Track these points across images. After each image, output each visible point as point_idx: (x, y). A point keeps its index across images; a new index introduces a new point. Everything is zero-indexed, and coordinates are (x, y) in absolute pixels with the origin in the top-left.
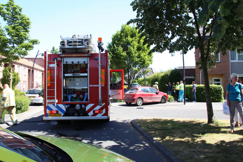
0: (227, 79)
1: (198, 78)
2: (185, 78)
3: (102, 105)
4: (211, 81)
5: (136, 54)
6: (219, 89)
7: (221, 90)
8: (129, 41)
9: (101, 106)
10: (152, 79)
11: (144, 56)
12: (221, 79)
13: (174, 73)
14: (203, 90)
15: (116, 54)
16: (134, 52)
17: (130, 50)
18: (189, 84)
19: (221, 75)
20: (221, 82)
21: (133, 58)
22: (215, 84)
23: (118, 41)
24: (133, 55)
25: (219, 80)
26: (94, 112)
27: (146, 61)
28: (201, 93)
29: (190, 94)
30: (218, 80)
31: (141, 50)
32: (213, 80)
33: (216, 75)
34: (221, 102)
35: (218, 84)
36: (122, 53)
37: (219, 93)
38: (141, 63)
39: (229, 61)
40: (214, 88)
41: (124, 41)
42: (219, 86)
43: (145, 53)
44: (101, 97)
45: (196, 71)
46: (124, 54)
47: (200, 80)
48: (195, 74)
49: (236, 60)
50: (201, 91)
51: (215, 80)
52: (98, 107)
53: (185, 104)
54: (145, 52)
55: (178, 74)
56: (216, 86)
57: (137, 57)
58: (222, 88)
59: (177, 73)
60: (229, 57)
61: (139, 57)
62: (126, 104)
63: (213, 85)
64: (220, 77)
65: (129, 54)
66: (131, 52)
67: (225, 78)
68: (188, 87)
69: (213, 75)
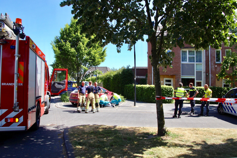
0: (178, 80)
1: (150, 79)
2: (136, 77)
3: (18, 111)
4: (162, 82)
5: (86, 51)
6: (170, 90)
7: (172, 91)
8: (79, 37)
9: (18, 113)
10: (105, 78)
11: (95, 53)
12: (172, 80)
13: (126, 72)
14: (154, 90)
15: (64, 50)
16: (84, 48)
17: (80, 46)
18: (141, 84)
19: (172, 76)
20: (172, 83)
21: (82, 55)
22: (166, 85)
23: (67, 36)
24: (82, 51)
25: (171, 80)
26: (6, 120)
27: (97, 59)
28: (152, 94)
29: (141, 94)
30: (169, 81)
31: (92, 47)
32: (165, 81)
33: (168, 76)
34: (171, 103)
35: (170, 85)
36: (70, 49)
37: (170, 94)
38: (91, 61)
39: (180, 62)
40: (165, 89)
41: (73, 36)
42: (170, 87)
43: (96, 51)
44: (16, 99)
45: (148, 71)
46: (73, 50)
47: (152, 80)
48: (147, 74)
49: (187, 61)
50: (153, 92)
51: (167, 81)
52: (13, 114)
53: (135, 105)
54: (96, 49)
55: (130, 74)
56: (168, 86)
57: (86, 53)
58: (173, 88)
59: (129, 72)
60: (180, 58)
61: (89, 54)
62: (72, 104)
63: (164, 86)
64: (171, 78)
65: (78, 50)
66: (80, 48)
67: (176, 79)
68: (139, 87)
69: (165, 76)
